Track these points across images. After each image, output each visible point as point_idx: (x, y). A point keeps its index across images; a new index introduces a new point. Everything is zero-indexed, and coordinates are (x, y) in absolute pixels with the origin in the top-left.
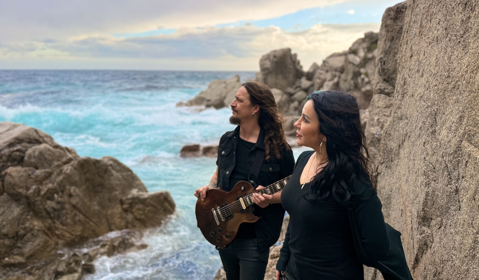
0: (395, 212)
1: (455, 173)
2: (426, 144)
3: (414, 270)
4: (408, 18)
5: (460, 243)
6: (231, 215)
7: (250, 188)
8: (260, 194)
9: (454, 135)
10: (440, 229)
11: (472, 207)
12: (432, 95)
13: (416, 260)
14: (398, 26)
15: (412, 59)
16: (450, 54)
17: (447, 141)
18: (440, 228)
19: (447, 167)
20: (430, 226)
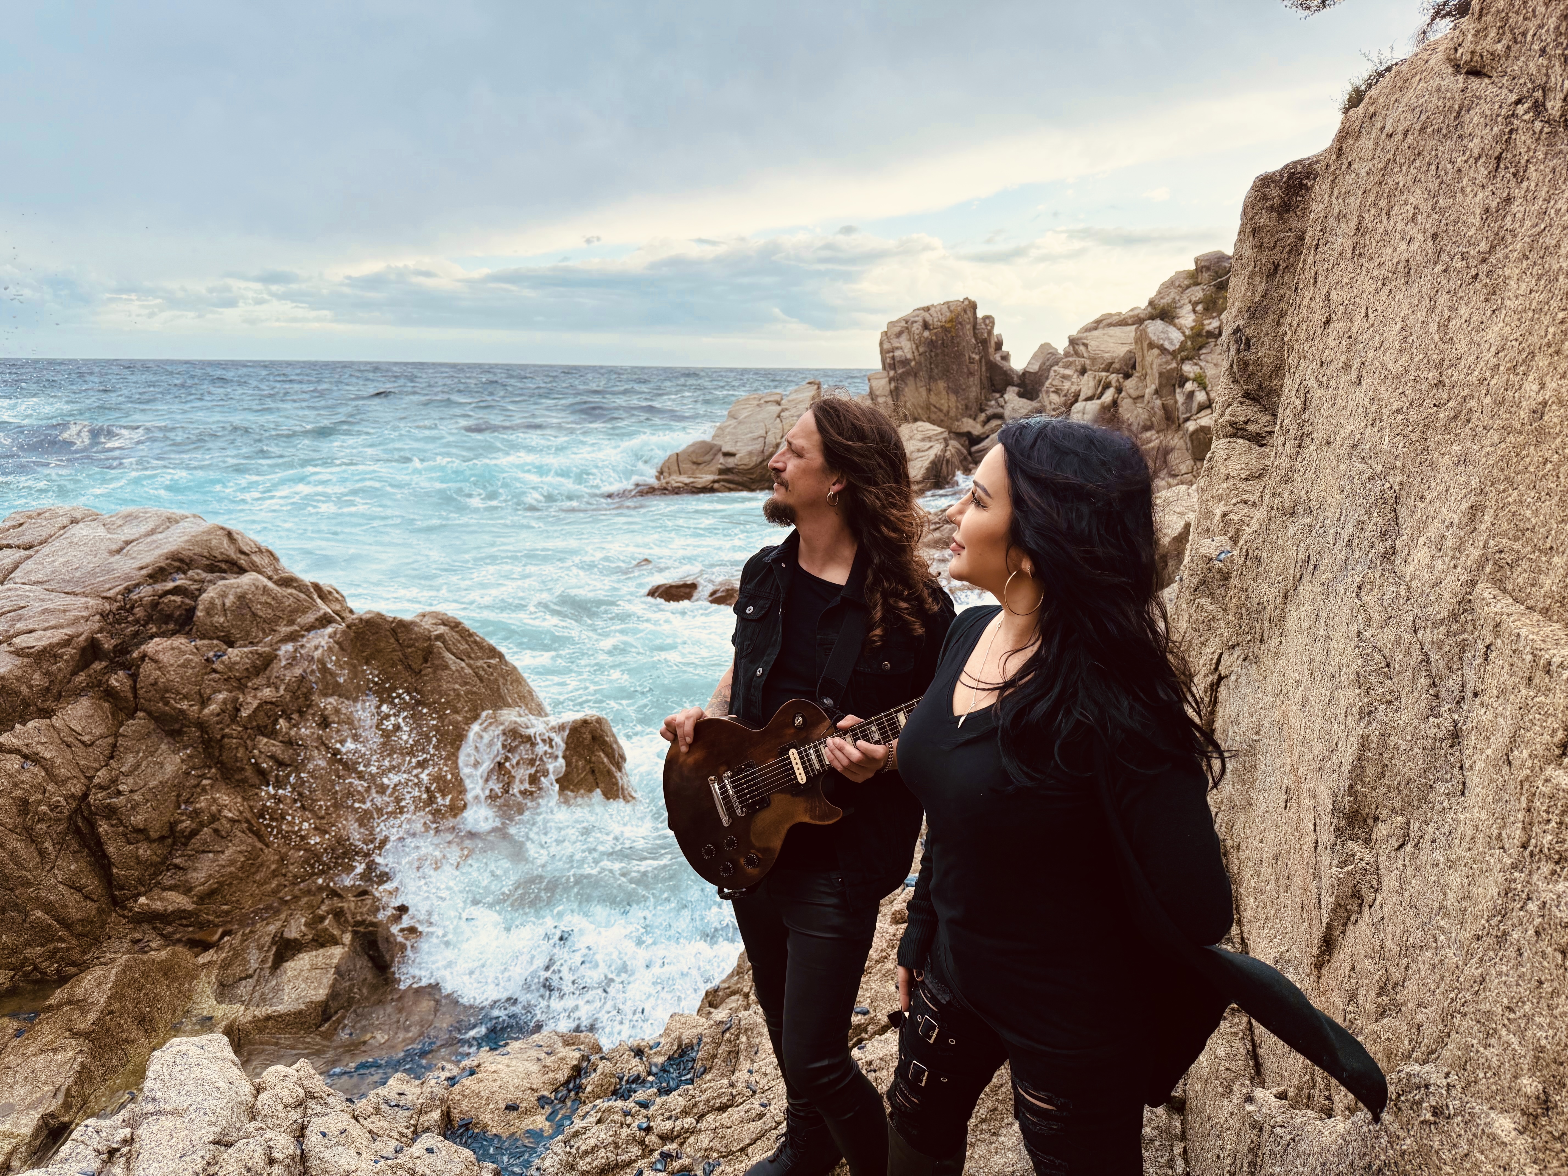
0: (1266, 795)
1: (1453, 682)
2: (1364, 591)
3: (1319, 972)
4: (1322, 206)
5: (1461, 896)
6: (762, 799)
7: (820, 720)
8: (849, 739)
9: (1452, 565)
10: (1401, 852)
11: (1500, 785)
12: (1386, 442)
13: (1325, 941)
14: (1290, 230)
15: (1330, 330)
16: (1446, 314)
17: (1430, 583)
18: (1401, 846)
19: (1428, 661)
20: (1370, 840)
